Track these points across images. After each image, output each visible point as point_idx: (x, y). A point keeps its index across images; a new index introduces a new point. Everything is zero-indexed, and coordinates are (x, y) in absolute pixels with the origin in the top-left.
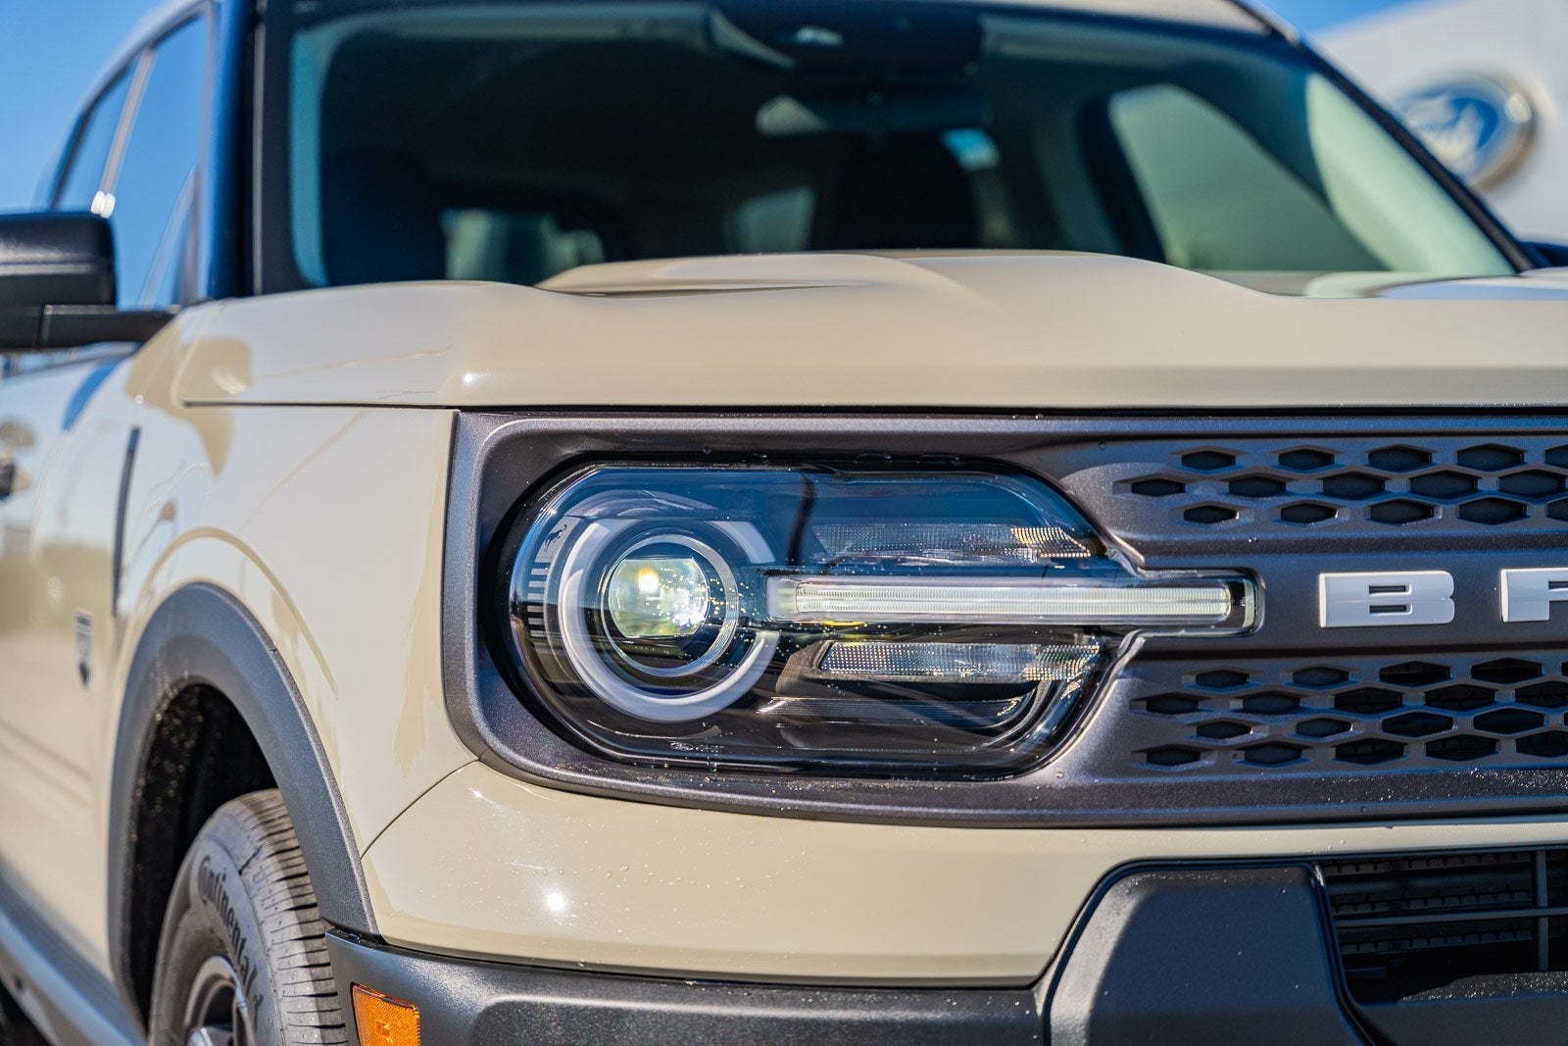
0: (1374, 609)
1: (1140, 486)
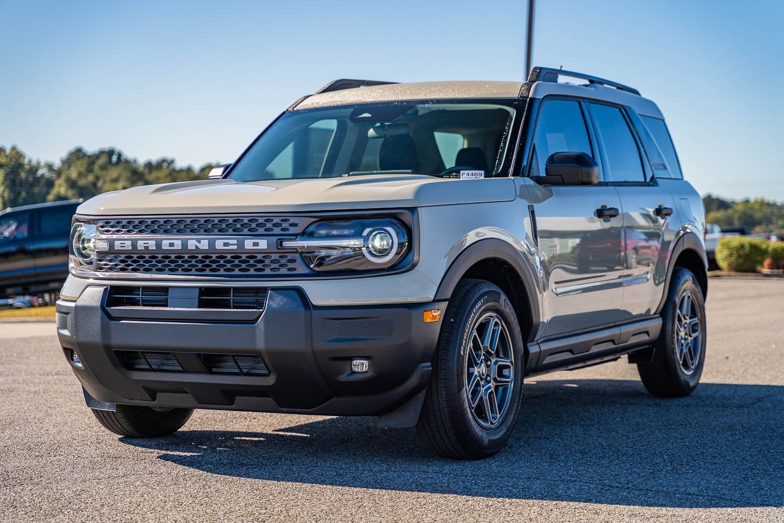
0: (121, 247)
1: (101, 227)
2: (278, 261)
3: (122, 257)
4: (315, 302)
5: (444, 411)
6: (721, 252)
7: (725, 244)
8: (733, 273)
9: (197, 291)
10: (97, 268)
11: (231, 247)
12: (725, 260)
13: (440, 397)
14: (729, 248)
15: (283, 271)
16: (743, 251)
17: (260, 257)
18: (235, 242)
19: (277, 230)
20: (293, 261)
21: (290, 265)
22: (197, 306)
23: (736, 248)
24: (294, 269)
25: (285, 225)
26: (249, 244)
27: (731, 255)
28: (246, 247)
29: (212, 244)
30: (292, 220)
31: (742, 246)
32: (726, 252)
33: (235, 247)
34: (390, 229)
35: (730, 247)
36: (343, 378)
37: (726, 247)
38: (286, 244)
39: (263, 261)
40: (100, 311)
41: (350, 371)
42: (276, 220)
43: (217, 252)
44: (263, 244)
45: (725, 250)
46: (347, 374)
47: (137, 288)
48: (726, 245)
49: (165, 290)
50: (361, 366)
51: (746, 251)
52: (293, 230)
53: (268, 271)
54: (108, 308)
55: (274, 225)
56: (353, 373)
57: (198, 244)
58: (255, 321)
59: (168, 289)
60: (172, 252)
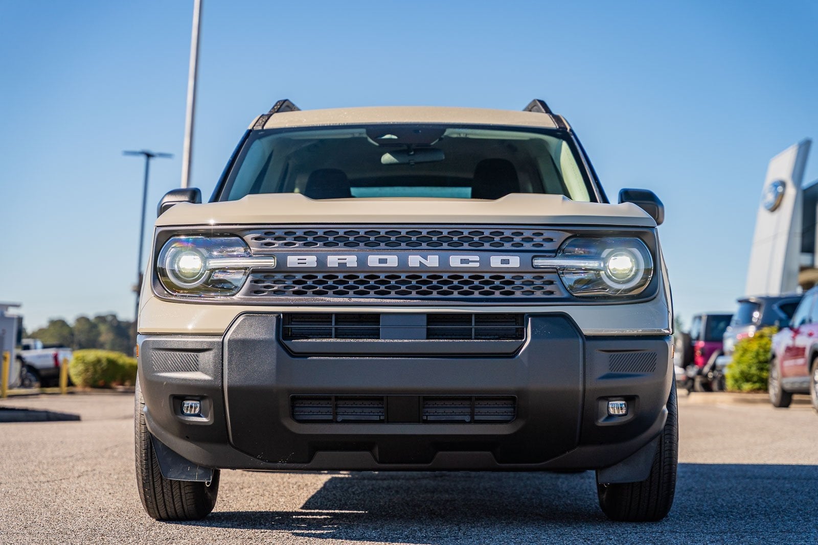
0: (299, 263)
1: (256, 239)
2: (532, 283)
3: (299, 277)
4: (587, 331)
5: (664, 463)
6: (75, 367)
7: (79, 358)
8: (88, 389)
9: (425, 318)
10: (251, 292)
11: (471, 265)
12: (80, 375)
13: (663, 446)
14: (85, 363)
15: (538, 294)
16: (100, 365)
17: (508, 277)
18: (477, 258)
19: (528, 246)
20: (551, 283)
21: (548, 288)
22: (425, 336)
23: (92, 362)
24: (552, 293)
25: (538, 239)
26: (496, 261)
27: (86, 370)
28: (492, 265)
29: (444, 261)
30: (547, 235)
31: (99, 361)
32: (81, 367)
33: (477, 265)
34: (635, 251)
35: (85, 361)
36: (601, 422)
37: (80, 361)
38: (539, 262)
39: (513, 283)
40: (275, 344)
41: (607, 415)
42: (527, 234)
43: (450, 270)
44: (515, 262)
45: (80, 365)
46: (604, 418)
47: (329, 315)
48: (80, 360)
49: (376, 317)
50: (616, 407)
51: (103, 366)
52: (547, 246)
53: (518, 294)
54: (287, 342)
55: (524, 240)
56: (611, 416)
57: (423, 261)
58: (513, 355)
59: (377, 315)
60: (382, 270)
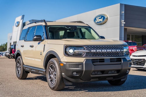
0: (93, 51)
1: (86, 47)
3: (93, 53)
9: (110, 59)
10: (86, 56)
22: (110, 62)
25: (121, 47)
36: (127, 73)
44: (119, 50)
54: (93, 63)
58: (121, 64)
59: (104, 59)
60: (104, 52)
